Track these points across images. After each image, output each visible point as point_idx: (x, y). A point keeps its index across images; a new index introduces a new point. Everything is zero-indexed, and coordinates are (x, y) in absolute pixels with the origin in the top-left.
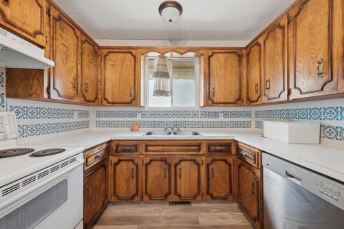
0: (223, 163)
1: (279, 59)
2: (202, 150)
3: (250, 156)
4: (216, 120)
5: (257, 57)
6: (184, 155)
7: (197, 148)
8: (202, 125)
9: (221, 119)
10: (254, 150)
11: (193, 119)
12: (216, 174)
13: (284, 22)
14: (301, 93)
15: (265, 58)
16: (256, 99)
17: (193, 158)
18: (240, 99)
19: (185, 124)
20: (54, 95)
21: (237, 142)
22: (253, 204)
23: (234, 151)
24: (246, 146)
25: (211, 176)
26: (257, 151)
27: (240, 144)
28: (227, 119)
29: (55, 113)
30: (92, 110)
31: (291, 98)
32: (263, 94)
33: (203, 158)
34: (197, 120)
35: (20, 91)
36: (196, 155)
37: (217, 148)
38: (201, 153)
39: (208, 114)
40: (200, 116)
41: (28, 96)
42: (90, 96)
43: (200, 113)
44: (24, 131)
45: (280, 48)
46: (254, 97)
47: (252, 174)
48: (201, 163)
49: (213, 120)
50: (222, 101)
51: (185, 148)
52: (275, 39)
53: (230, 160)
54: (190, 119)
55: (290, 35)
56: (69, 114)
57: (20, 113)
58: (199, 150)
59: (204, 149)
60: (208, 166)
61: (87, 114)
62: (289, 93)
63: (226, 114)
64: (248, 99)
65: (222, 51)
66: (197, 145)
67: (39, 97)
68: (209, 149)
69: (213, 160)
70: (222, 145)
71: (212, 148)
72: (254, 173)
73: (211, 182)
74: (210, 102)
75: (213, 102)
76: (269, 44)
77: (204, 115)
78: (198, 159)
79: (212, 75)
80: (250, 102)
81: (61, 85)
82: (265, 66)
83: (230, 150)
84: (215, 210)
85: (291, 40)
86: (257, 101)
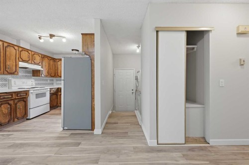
20: (43, 75)
29: (43, 80)
30: (54, 79)
35: (35, 75)
41: (37, 76)
42: (53, 75)
44: (36, 84)
56: (47, 80)
57: (36, 80)
61: (53, 80)
67: (40, 76)
81: (45, 73)
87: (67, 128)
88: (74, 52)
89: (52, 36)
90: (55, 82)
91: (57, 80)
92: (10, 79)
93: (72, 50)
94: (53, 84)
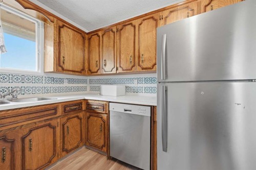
0: (76, 119)
1: (111, 49)
2: (58, 113)
3: (100, 107)
4: (61, 85)
5: (97, 44)
6: (35, 123)
7: (53, 111)
8: (48, 91)
9: (66, 84)
10: (103, 103)
11: (36, 85)
12: (71, 130)
13: (115, 30)
14: (123, 70)
15: (103, 46)
16: (96, 71)
17: (48, 122)
18: (83, 70)
19: (23, 91)
21: (87, 100)
22: (100, 138)
23: (84, 107)
24: (96, 102)
25: (66, 134)
26: (105, 103)
27: (89, 101)
28: (71, 85)
31: (118, 72)
32: (101, 68)
33: (59, 120)
34: (41, 85)
36: (51, 119)
37: (73, 108)
38: (57, 115)
39: (53, 80)
40: (44, 82)
43: (44, 78)
45: (112, 43)
46: (94, 69)
47: (100, 119)
48: (56, 125)
49: (58, 85)
50: (71, 69)
51: (38, 114)
52: (109, 37)
53: (81, 115)
54: (31, 85)
55: (118, 38)
58: (55, 113)
59: (60, 111)
60: (63, 125)
62: (117, 69)
63: (70, 81)
64: (90, 70)
65: (71, 28)
66: (53, 108)
68: (65, 110)
69: (68, 119)
70: (75, 105)
71: (68, 109)
72: (101, 118)
73: (66, 139)
74: (60, 68)
75: (63, 69)
76: (105, 39)
77: (48, 80)
78: (53, 123)
79: (62, 45)
80: (91, 73)
82: (103, 51)
83: (82, 107)
84: (71, 161)
85: (118, 41)
86: (97, 72)
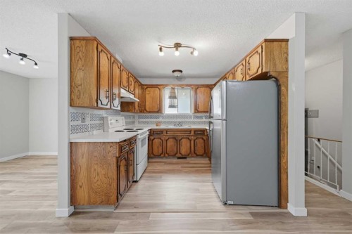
0: (201, 139)
6: (184, 136)
7: (189, 132)
9: (204, 120)
11: (189, 120)
12: (198, 144)
17: (188, 137)
38: (191, 135)
43: (192, 116)
48: (191, 139)
49: (200, 120)
53: (204, 138)
65: (202, 86)
69: (197, 138)
71: (196, 132)
74: (197, 111)
77: (195, 118)
83: (204, 133)
87: (232, 203)
88: (177, 74)
89: (178, 46)
90: (137, 120)
91: (140, 117)
92: (105, 115)
93: (174, 71)
94: (133, 123)
